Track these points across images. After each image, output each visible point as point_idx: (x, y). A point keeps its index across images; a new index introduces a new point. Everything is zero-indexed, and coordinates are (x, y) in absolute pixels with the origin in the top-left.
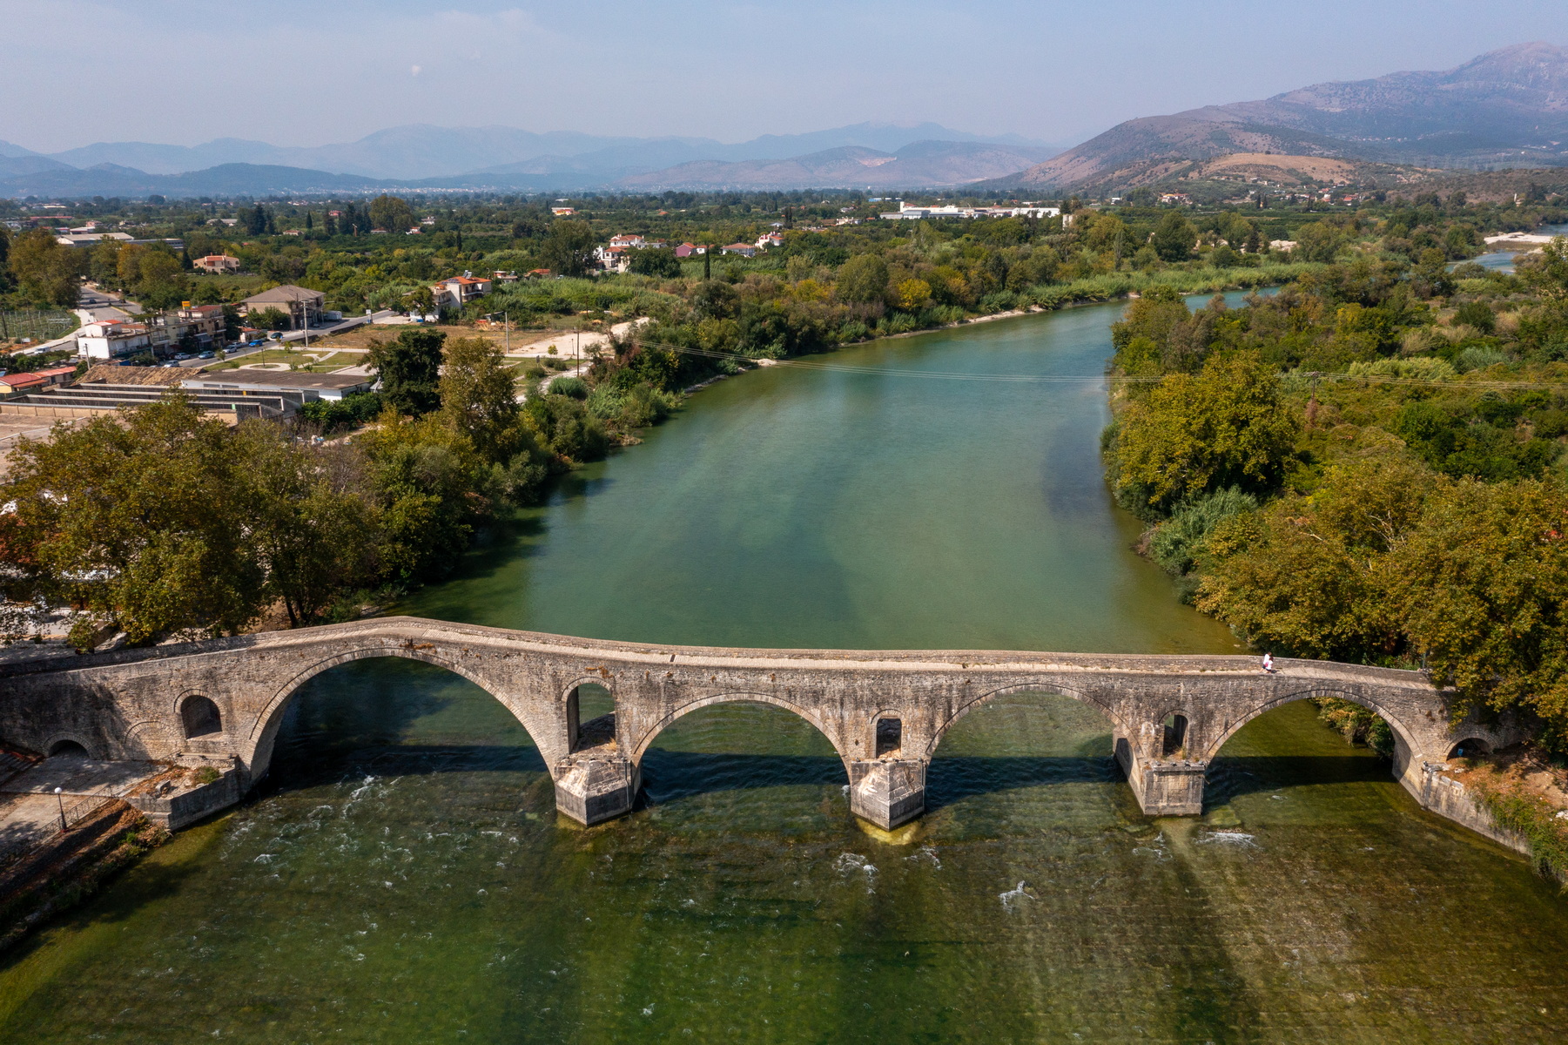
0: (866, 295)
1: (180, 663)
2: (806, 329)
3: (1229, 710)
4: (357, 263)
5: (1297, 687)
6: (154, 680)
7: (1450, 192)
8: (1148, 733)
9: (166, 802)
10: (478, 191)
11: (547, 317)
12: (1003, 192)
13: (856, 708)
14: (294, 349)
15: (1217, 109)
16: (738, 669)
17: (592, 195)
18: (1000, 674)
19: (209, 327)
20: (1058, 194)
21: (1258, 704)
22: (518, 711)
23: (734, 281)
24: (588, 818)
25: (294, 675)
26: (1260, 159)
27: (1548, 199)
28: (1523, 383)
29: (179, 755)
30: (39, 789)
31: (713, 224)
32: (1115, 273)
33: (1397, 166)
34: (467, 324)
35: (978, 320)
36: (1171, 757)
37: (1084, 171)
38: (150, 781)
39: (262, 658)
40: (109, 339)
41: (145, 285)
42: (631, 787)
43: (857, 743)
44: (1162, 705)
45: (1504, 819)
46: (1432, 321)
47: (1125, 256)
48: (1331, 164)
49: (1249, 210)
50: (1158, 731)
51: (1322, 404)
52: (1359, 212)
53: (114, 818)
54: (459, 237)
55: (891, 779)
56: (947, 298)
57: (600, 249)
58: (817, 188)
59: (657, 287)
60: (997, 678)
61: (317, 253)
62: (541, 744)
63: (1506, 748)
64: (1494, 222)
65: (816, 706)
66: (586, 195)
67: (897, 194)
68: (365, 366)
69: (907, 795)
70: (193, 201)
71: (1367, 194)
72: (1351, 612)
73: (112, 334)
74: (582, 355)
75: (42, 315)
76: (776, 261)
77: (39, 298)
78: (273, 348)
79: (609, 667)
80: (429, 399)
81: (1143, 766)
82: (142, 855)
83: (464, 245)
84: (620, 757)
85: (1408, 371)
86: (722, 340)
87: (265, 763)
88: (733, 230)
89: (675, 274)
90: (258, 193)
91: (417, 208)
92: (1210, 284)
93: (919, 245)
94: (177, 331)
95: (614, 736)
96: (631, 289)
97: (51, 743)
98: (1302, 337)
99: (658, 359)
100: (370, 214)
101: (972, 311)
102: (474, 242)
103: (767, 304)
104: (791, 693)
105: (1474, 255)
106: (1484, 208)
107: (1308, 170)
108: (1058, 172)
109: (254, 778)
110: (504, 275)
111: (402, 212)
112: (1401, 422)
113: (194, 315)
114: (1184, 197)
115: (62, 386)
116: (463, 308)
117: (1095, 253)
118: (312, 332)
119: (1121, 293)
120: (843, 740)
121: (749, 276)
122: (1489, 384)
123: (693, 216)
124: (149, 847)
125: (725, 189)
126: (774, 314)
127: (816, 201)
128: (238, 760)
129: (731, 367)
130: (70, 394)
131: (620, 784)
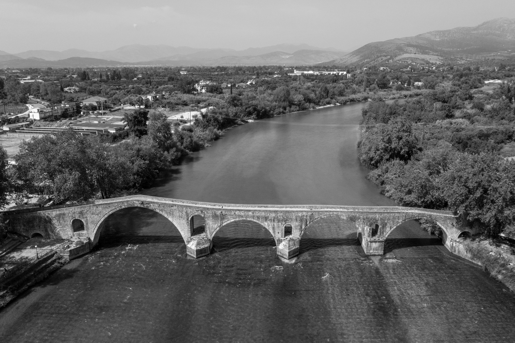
0: (282, 99)
1: (72, 209)
2: (263, 110)
3: (391, 223)
4: (117, 89)
5: (412, 215)
6: (64, 214)
7: (475, 66)
8: (367, 230)
9: (68, 251)
10: (155, 66)
11: (180, 106)
12: (328, 66)
13: (278, 222)
14: (99, 116)
15: (399, 39)
16: (242, 210)
17: (193, 67)
18: (322, 212)
19: (71, 110)
20: (346, 67)
21: (400, 221)
22: (175, 223)
23: (240, 95)
24: (197, 256)
25: (107, 212)
26: (413, 56)
27: (507, 69)
28: (491, 127)
29: (71, 237)
30: (29, 247)
31: (233, 77)
32: (364, 93)
33: (457, 58)
34: (154, 109)
35: (319, 108)
36: (374, 237)
37: (355, 59)
38: (63, 245)
39: (97, 207)
40: (39, 113)
41: (49, 97)
42: (210, 247)
43: (278, 233)
44: (371, 221)
45: (474, 255)
46: (465, 108)
47: (367, 87)
48: (436, 57)
49: (408, 72)
50: (370, 229)
51: (427, 133)
52: (444, 73)
53: (52, 256)
54: (150, 81)
55: (289, 244)
56: (309, 101)
57: (196, 85)
58: (267, 65)
59: (215, 97)
60: (321, 213)
61: (104, 86)
62: (182, 233)
63: (476, 234)
64: (488, 76)
65: (266, 222)
66: (191, 67)
67: (293, 67)
68: (123, 122)
69: (294, 249)
70: (62, 69)
71: (447, 67)
72: (430, 194)
73: (40, 112)
74: (192, 118)
75: (16, 106)
76: (253, 89)
77: (15, 100)
78: (92, 116)
79: (203, 210)
80: (143, 132)
81: (365, 240)
82: (61, 266)
83: (152, 84)
84: (206, 237)
85: (455, 123)
86: (236, 113)
87: (97, 240)
88: (240, 78)
89: (221, 93)
90: (83, 67)
91: (136, 72)
92: (395, 96)
93: (300, 84)
94: (61, 111)
95: (204, 231)
96: (207, 98)
97: (32, 234)
98: (423, 113)
99: (216, 120)
100: (121, 74)
101: (317, 105)
102: (155, 83)
103: (250, 102)
104: (258, 218)
105: (481, 87)
106: (485, 72)
107: (428, 59)
108: (347, 60)
109: (94, 244)
110: (165, 93)
111: (131, 73)
112: (451, 138)
113: (66, 106)
114: (387, 68)
115: (26, 128)
116: (152, 104)
117: (357, 86)
118: (104, 111)
119: (366, 99)
120: (274, 232)
121: (245, 93)
122: (481, 127)
123: (226, 74)
124: (63, 264)
125: (237, 66)
126: (253, 105)
127: (267, 69)
128: (89, 239)
129: (239, 122)
130: (29, 130)
131: (206, 246)
